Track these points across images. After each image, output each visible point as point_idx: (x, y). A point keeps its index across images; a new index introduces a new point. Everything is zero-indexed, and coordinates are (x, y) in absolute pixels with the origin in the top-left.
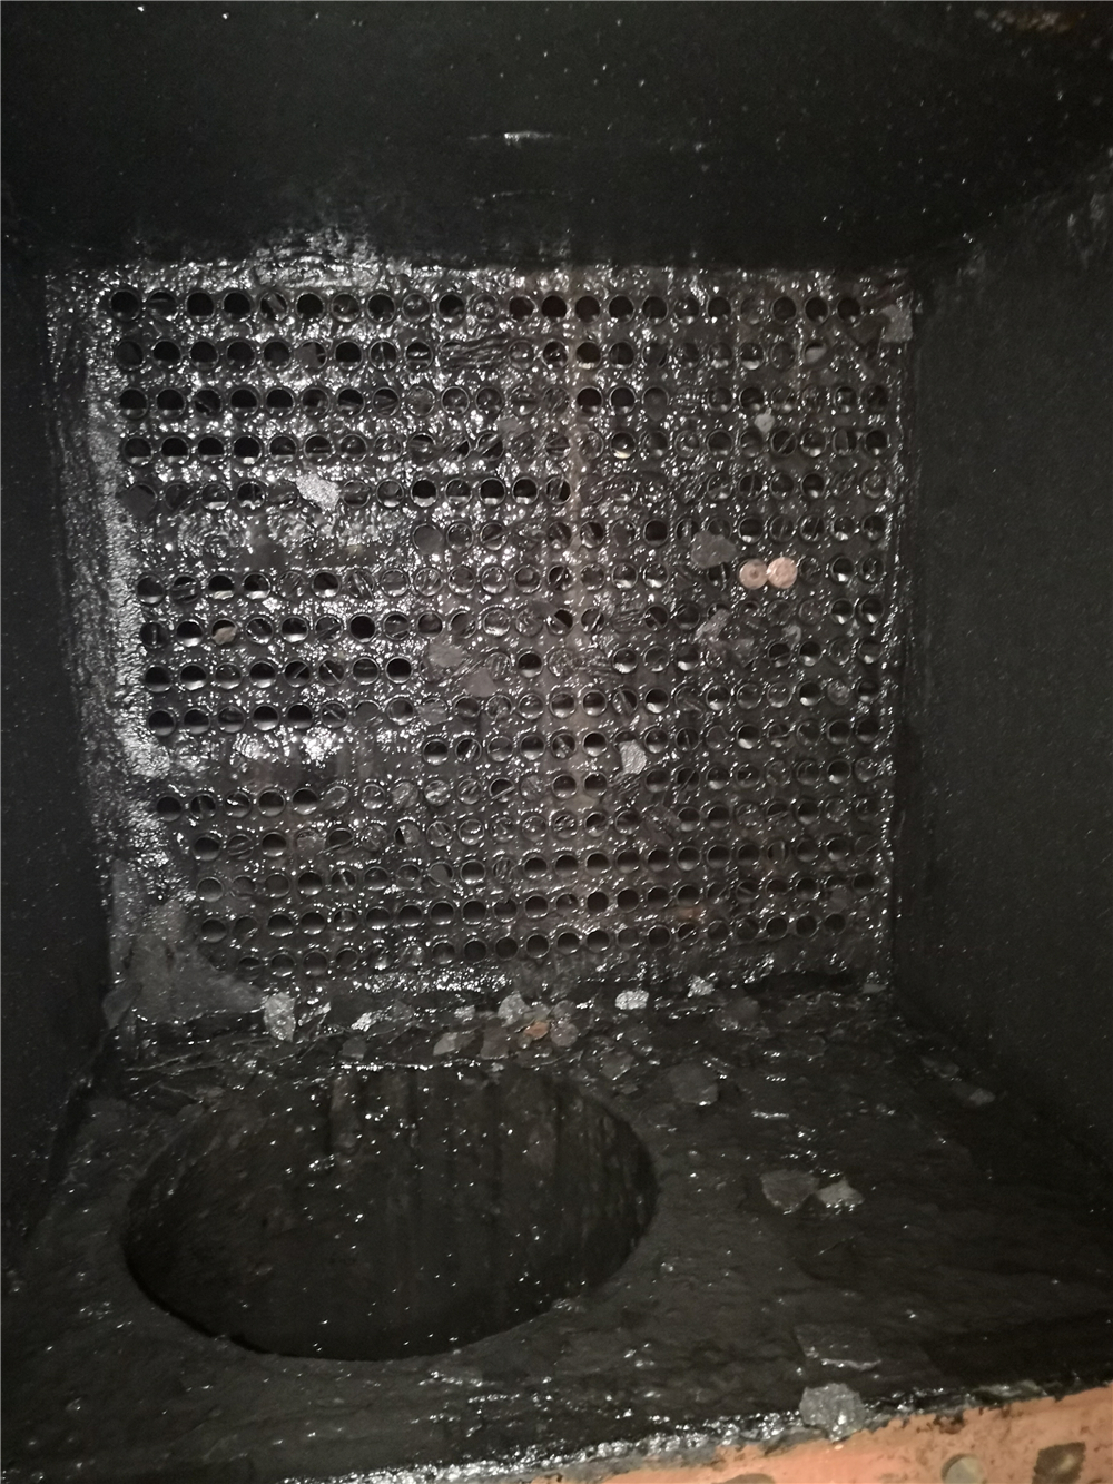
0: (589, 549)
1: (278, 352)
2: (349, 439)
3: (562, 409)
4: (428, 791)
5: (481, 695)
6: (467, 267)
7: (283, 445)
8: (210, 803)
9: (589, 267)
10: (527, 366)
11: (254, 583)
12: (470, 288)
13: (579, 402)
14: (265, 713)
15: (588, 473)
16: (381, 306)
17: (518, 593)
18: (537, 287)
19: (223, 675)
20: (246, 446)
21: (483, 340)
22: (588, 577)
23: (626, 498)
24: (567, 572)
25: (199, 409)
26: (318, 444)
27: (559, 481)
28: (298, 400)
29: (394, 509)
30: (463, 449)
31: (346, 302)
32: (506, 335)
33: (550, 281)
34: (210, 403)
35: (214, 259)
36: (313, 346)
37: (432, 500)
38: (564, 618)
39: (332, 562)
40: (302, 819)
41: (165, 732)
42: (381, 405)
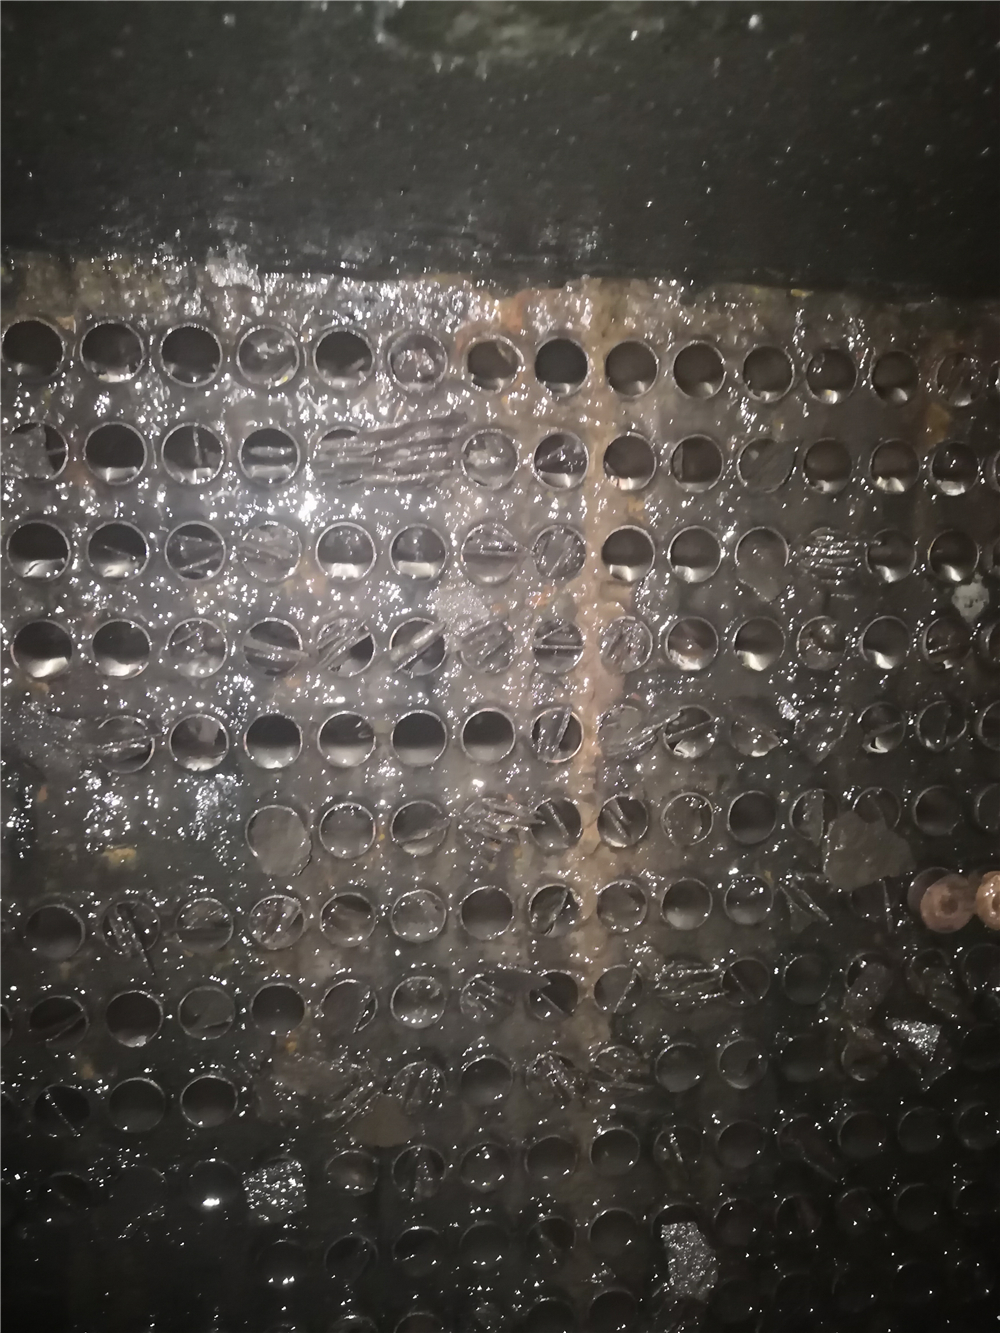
0: (616, 851)
3: (572, 570)
12: (385, 318)
15: (618, 698)
18: (527, 319)
21: (407, 428)
22: (610, 906)
24: (570, 899)
27: (561, 714)
30: (361, 652)
32: (455, 419)
33: (554, 310)
38: (562, 991)
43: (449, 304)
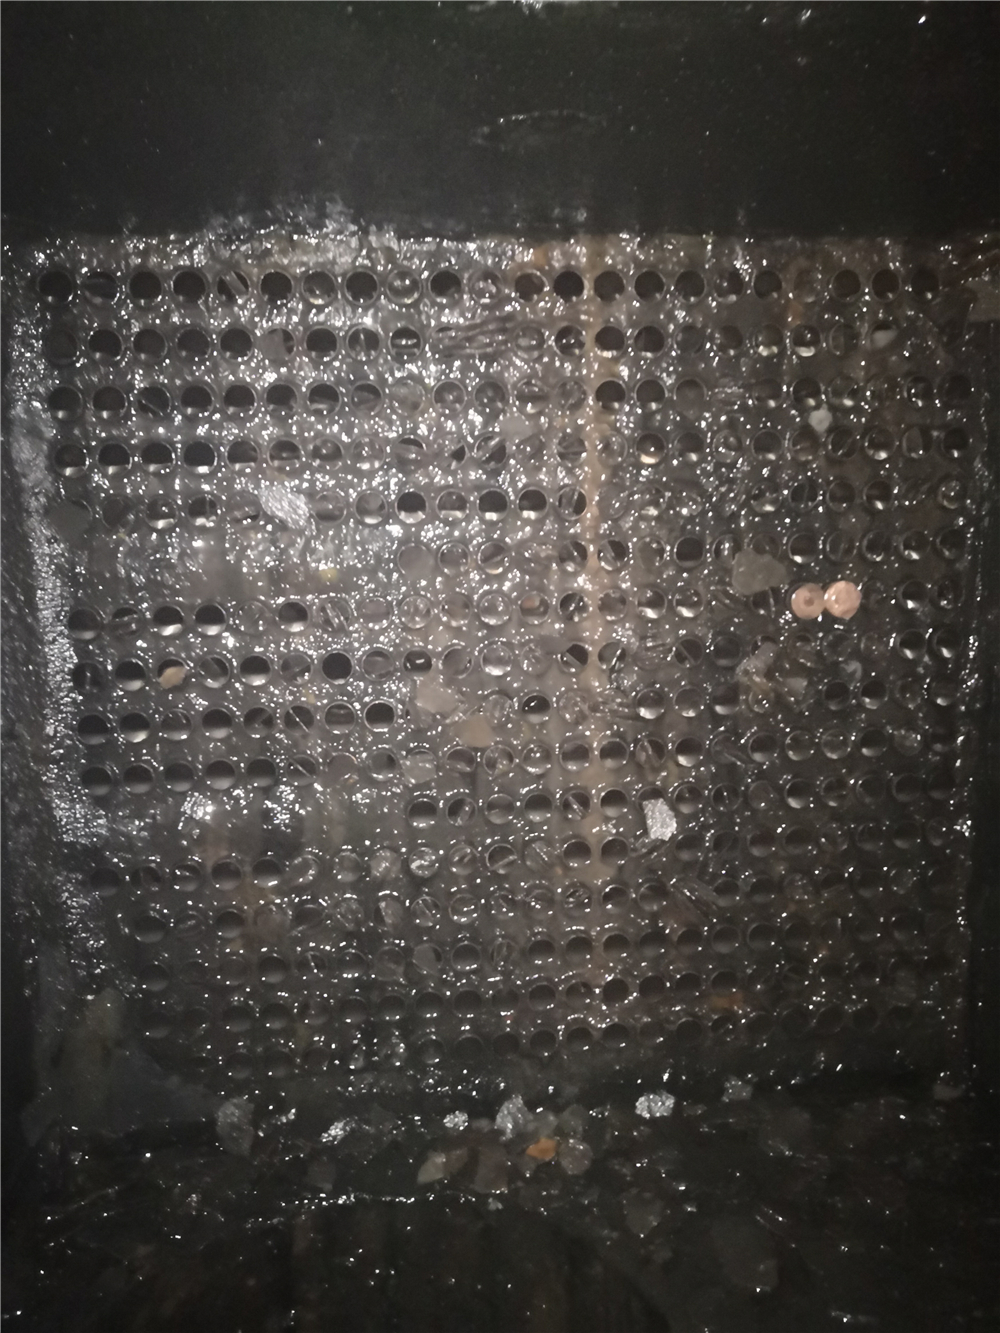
0: (608, 572)
1: (238, 341)
2: (325, 443)
3: (578, 405)
4: (414, 861)
5: (479, 744)
6: (463, 238)
7: (242, 451)
8: (154, 876)
9: (611, 237)
10: (536, 354)
11: (211, 615)
12: (468, 262)
13: (599, 395)
14: (219, 768)
15: (608, 482)
16: (362, 286)
17: (522, 624)
18: (549, 261)
19: (171, 724)
20: (199, 452)
21: (484, 323)
22: (606, 606)
23: (653, 512)
24: (581, 599)
25: (143, 409)
26: (285, 448)
27: (574, 491)
28: (261, 399)
29: (375, 526)
30: (458, 455)
31: (320, 281)
32: (510, 317)
33: (564, 254)
34: (155, 401)
35: (162, 234)
36: (281, 335)
37: (421, 515)
38: (579, 654)
39: (302, 590)
40: (262, 892)
41: (102, 791)
42: (361, 402)
43: (504, 253)
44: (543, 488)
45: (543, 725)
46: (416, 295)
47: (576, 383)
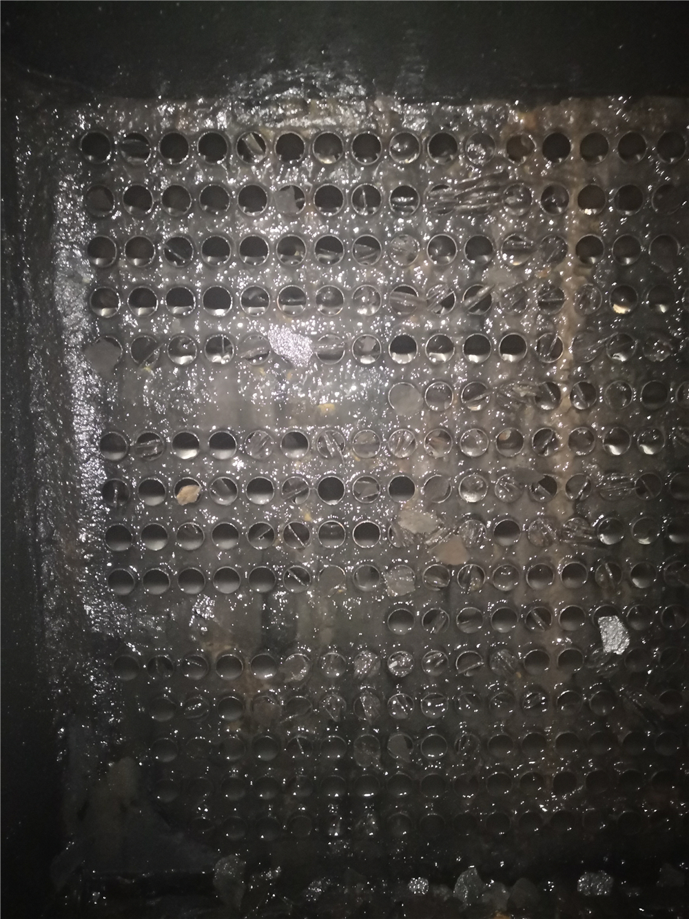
1: (254, 197)
2: (324, 291)
3: (560, 258)
4: (391, 662)
5: (453, 563)
6: (464, 102)
7: (256, 297)
8: (168, 665)
10: (523, 211)
11: (222, 441)
13: (578, 251)
14: (226, 575)
16: (367, 145)
17: (497, 456)
18: (539, 123)
19: (186, 534)
20: (217, 297)
23: (622, 358)
24: (554, 436)
25: (169, 257)
26: (292, 295)
27: (553, 337)
28: (273, 249)
29: (370, 366)
30: (447, 303)
31: (328, 142)
32: (502, 176)
33: (554, 117)
34: (180, 249)
35: (191, 98)
36: (292, 191)
37: (410, 357)
38: (548, 485)
39: (302, 421)
40: (259, 683)
41: (125, 591)
42: (361, 254)
44: (524, 334)
45: (512, 547)
46: (416, 157)
47: (557, 239)
